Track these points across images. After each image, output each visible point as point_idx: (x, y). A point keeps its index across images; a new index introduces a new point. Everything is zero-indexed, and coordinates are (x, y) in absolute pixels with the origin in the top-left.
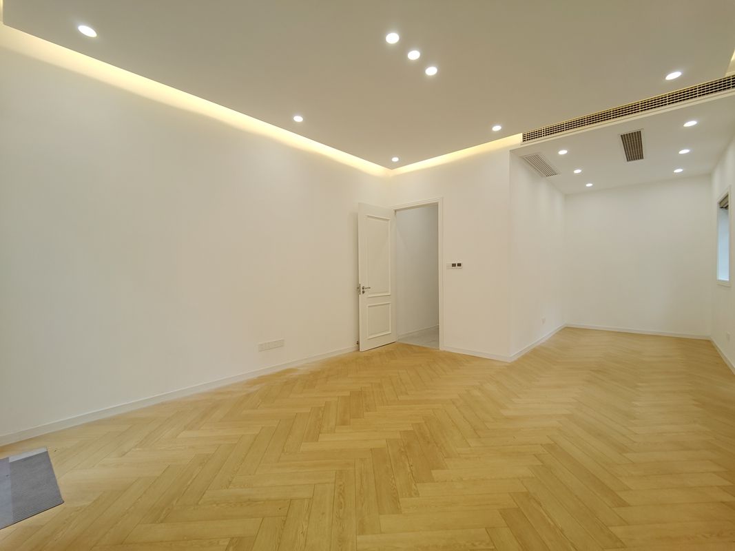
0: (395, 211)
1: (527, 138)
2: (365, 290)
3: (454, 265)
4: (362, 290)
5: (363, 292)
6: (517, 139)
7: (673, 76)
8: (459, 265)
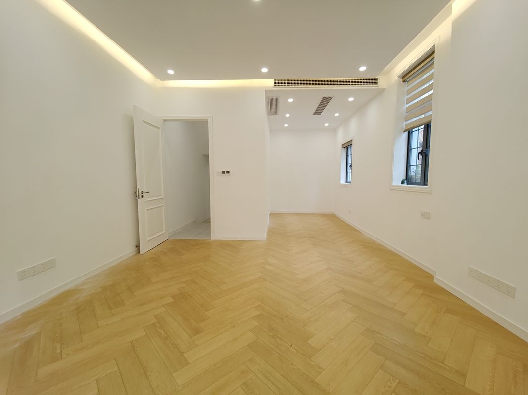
0: (164, 121)
1: (277, 83)
2: (143, 194)
3: (223, 172)
4: (140, 195)
5: (142, 197)
6: (270, 83)
7: (363, 69)
8: (228, 172)
